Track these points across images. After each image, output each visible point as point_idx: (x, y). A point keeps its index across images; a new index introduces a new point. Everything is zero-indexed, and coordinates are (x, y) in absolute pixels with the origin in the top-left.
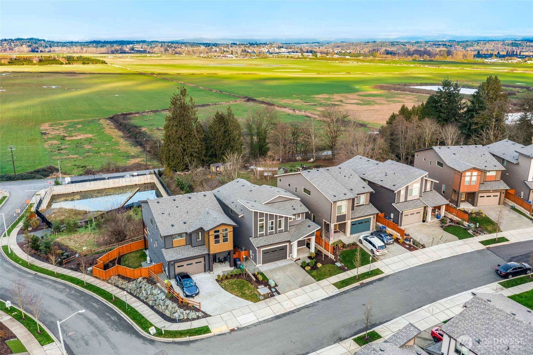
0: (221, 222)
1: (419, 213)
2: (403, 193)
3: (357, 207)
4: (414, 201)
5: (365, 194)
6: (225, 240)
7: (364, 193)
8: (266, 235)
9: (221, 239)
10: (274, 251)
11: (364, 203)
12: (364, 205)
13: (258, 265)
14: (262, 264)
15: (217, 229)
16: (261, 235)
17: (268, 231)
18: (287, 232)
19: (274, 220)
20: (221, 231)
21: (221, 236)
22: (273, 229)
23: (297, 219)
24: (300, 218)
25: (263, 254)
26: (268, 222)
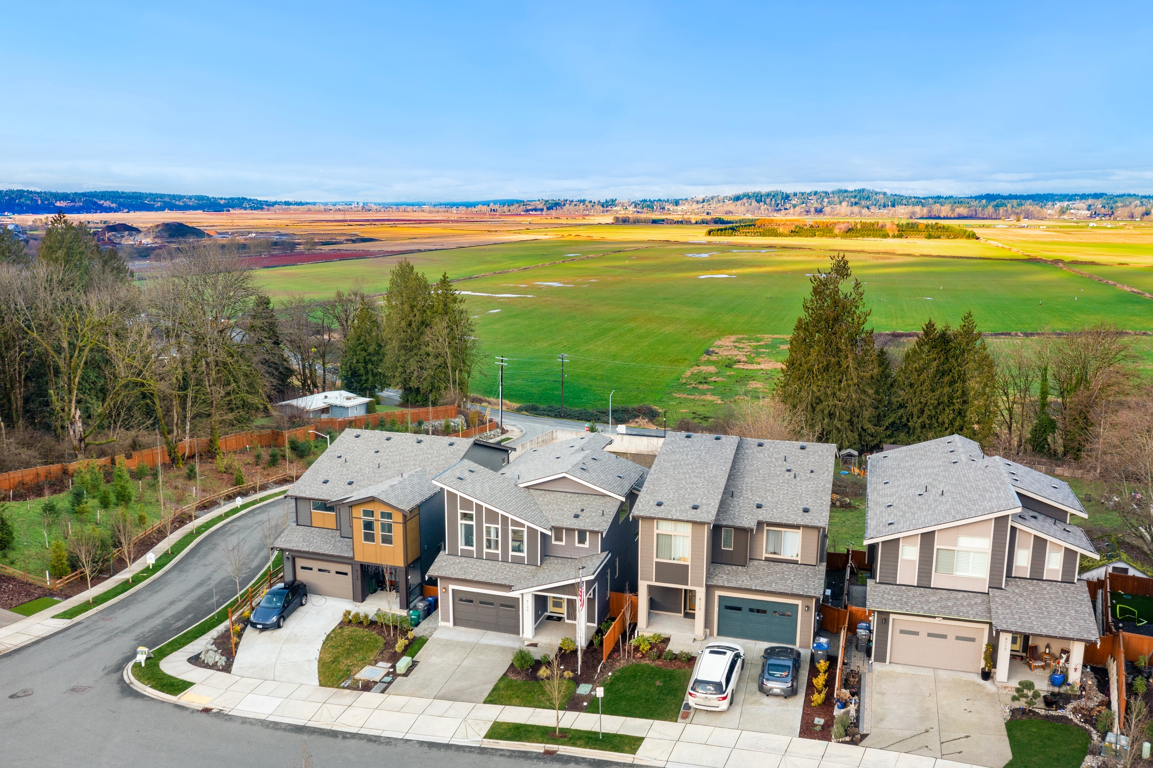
0: (375, 494)
1: (973, 640)
2: (910, 553)
3: (767, 563)
4: (960, 595)
5: (800, 531)
6: (387, 540)
7: (797, 527)
8: (480, 557)
9: (378, 532)
10: (487, 601)
11: (799, 559)
12: (795, 562)
13: (441, 624)
14: (455, 624)
15: (369, 507)
16: (467, 555)
17: (485, 550)
18: (534, 567)
19: (499, 526)
20: (378, 515)
21: (377, 527)
22: (497, 548)
23: (577, 545)
24: (587, 545)
25: (457, 600)
26: (485, 525)
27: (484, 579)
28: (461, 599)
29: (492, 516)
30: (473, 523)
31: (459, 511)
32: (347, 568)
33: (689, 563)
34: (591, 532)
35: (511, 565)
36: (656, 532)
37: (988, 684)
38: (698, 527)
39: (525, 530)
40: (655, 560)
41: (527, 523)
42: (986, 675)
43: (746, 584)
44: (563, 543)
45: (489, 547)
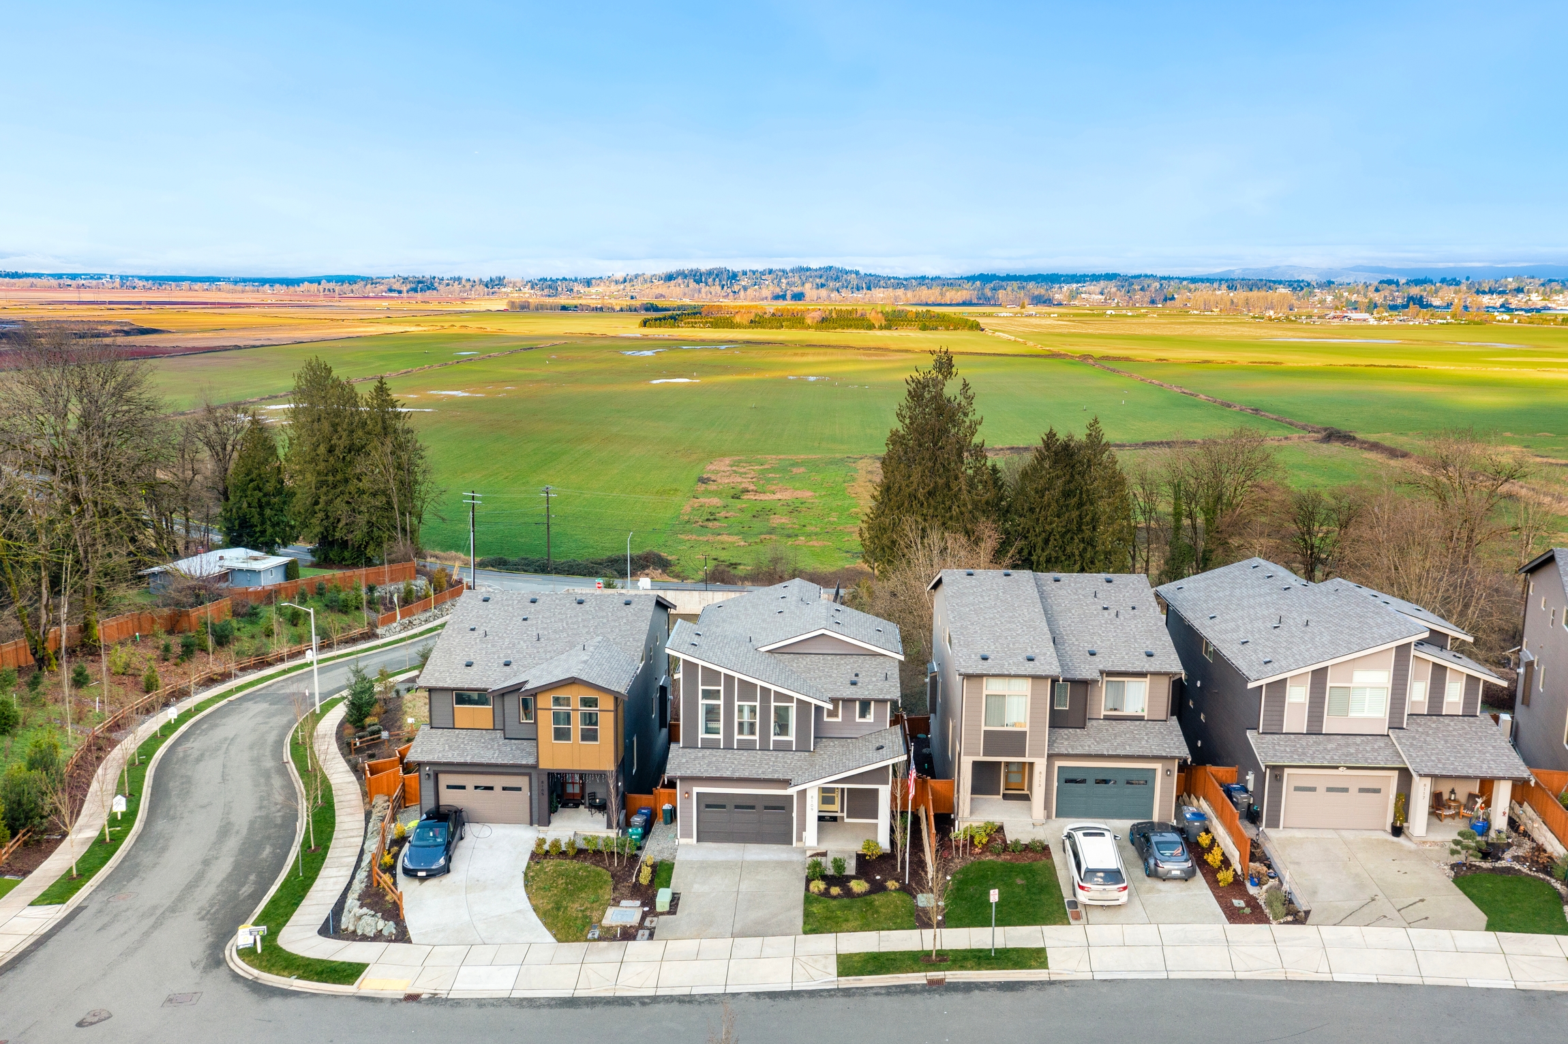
0: (574, 674)
1: (1377, 791)
2: (1298, 696)
3: (1107, 722)
4: (1358, 739)
5: (1148, 680)
6: (590, 735)
7: (1142, 675)
8: (729, 747)
9: (576, 726)
10: (745, 804)
11: (1145, 714)
12: (1141, 719)
13: (683, 841)
14: (699, 840)
15: (562, 693)
16: (711, 745)
17: (737, 737)
18: (807, 754)
19: (758, 704)
20: (576, 703)
21: (576, 719)
22: (752, 733)
23: (858, 720)
24: (870, 718)
25: (703, 806)
26: (737, 703)
27: (746, 774)
28: (708, 804)
29: (748, 690)
30: (721, 702)
31: (701, 688)
32: (522, 782)
33: (1027, 729)
34: (877, 701)
35: (775, 753)
36: (985, 692)
37: (1401, 840)
38: (1040, 682)
39: (794, 705)
40: (984, 728)
41: (796, 695)
42: (1397, 831)
43: (1095, 749)
44: (839, 719)
45: (741, 732)
